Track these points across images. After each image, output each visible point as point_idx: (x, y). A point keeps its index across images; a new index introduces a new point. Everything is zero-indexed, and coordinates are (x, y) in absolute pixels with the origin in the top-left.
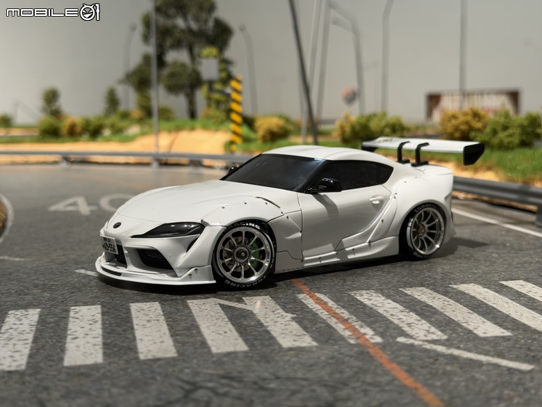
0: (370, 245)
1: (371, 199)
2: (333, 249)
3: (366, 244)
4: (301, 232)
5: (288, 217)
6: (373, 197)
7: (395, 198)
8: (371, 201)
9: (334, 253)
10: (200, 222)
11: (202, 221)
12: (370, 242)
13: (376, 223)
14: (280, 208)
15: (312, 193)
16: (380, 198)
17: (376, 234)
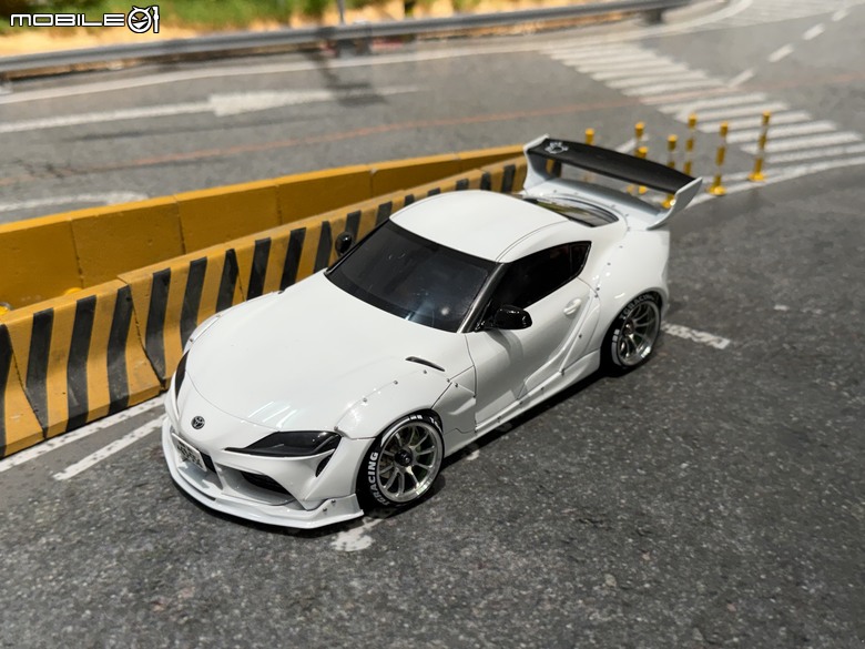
1: (566, 310)
2: (514, 398)
3: (559, 374)
4: (474, 397)
5: (457, 385)
6: (567, 307)
7: (597, 296)
8: (565, 313)
9: (517, 403)
10: (332, 430)
11: (336, 429)
12: (563, 370)
13: (571, 341)
14: (443, 370)
15: (487, 330)
16: (577, 302)
17: (571, 357)
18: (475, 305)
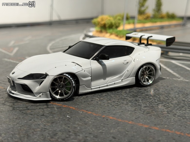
0: (122, 81)
1: (123, 62)
3: (121, 81)
4: (91, 77)
5: (84, 71)
6: (124, 61)
7: (134, 61)
8: (123, 63)
9: (106, 85)
10: (45, 74)
11: (46, 73)
12: (122, 80)
13: (125, 72)
14: (82, 67)
15: (97, 60)
16: (127, 61)
17: (125, 77)
18: (96, 54)
